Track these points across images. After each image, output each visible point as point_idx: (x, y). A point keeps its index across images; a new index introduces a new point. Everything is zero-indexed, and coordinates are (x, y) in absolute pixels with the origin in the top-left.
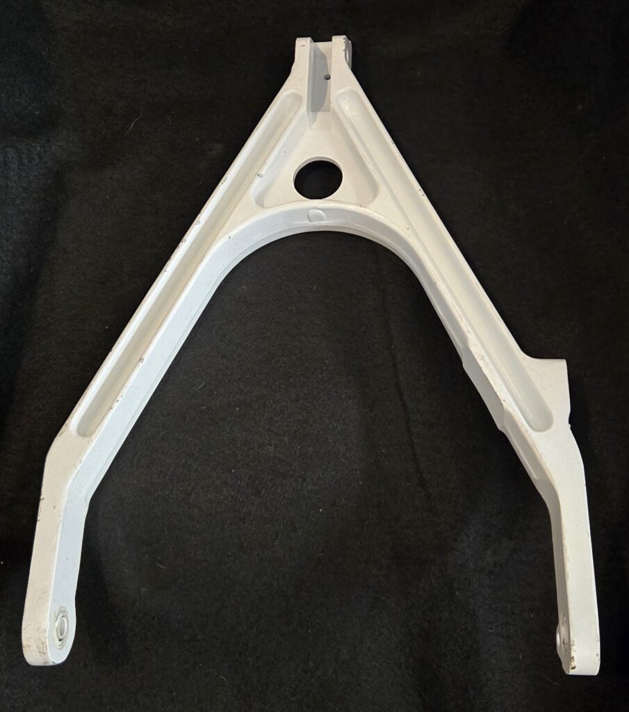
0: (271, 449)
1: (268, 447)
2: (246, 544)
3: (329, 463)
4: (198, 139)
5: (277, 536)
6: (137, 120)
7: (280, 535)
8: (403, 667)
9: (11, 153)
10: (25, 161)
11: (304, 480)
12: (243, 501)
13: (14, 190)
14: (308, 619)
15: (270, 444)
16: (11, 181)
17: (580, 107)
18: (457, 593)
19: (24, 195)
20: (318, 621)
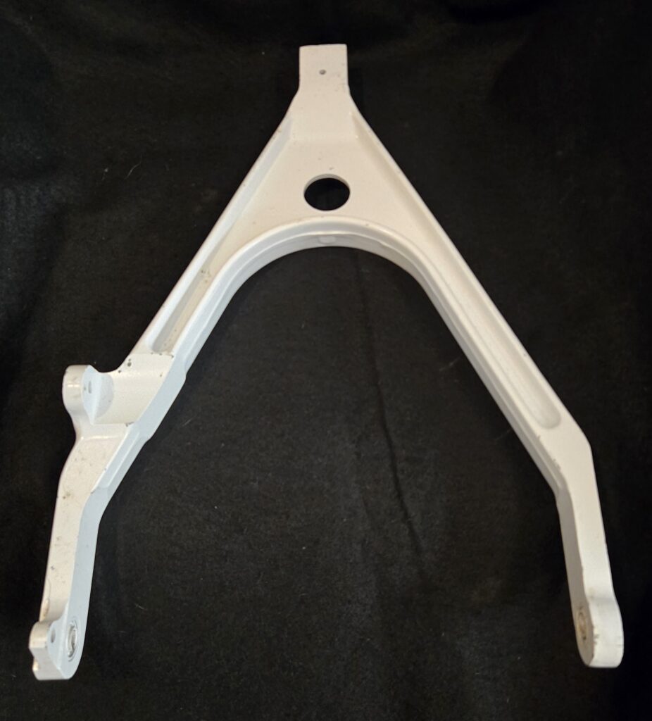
0: (256, 485)
1: (252, 483)
2: (227, 584)
3: (313, 499)
4: (193, 185)
5: (259, 575)
6: (135, 166)
7: (262, 573)
8: (388, 711)
9: (9, 194)
10: (23, 202)
11: (288, 517)
12: (226, 539)
13: (10, 230)
14: (290, 661)
15: (254, 480)
16: (8, 221)
17: (560, 153)
18: (443, 634)
19: (21, 235)
20: (301, 664)
